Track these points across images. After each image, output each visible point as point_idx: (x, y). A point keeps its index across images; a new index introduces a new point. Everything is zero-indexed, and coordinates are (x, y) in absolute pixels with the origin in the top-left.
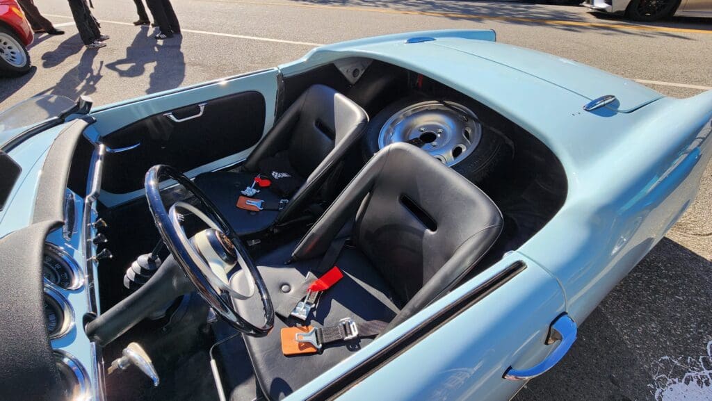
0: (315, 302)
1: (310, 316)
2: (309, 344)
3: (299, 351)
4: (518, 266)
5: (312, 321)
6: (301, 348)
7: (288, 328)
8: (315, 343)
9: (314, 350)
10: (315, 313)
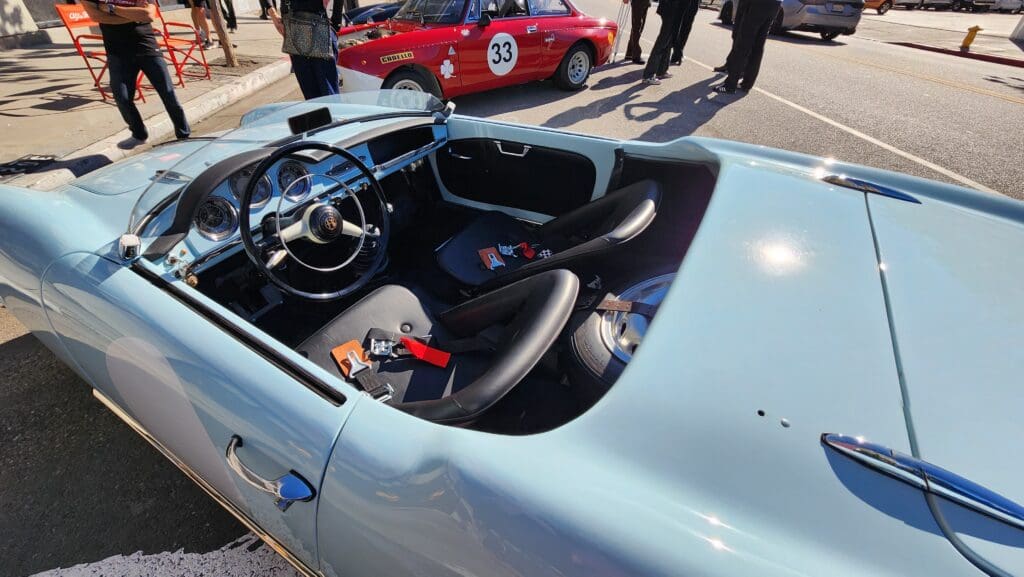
0: (400, 357)
1: (381, 358)
2: (349, 366)
3: (339, 361)
4: (339, 399)
5: (378, 362)
6: (344, 362)
7: (360, 345)
8: (353, 371)
9: (346, 374)
10: (389, 361)
